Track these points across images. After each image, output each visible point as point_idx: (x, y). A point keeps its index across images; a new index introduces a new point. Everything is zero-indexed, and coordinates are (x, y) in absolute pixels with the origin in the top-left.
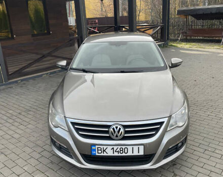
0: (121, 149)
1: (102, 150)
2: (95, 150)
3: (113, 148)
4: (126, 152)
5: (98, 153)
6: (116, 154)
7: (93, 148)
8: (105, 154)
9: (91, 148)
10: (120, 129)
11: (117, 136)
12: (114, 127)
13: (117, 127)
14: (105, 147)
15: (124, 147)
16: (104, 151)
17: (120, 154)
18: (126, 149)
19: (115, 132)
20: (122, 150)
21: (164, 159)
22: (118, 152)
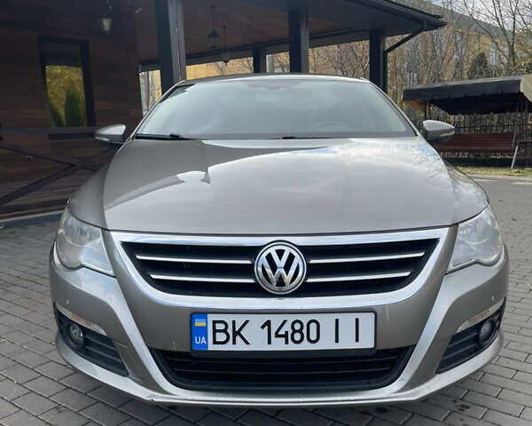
0: (297, 327)
1: (230, 331)
2: (204, 331)
3: (268, 323)
4: (313, 337)
5: (215, 342)
6: (279, 345)
7: (199, 323)
8: (240, 346)
9: (192, 322)
10: (291, 257)
11: (281, 282)
12: (272, 251)
13: (280, 253)
14: (240, 320)
15: (305, 319)
16: (236, 333)
17: (292, 347)
18: (313, 326)
19: (274, 267)
20: (299, 331)
21: (438, 372)
22: (286, 335)
